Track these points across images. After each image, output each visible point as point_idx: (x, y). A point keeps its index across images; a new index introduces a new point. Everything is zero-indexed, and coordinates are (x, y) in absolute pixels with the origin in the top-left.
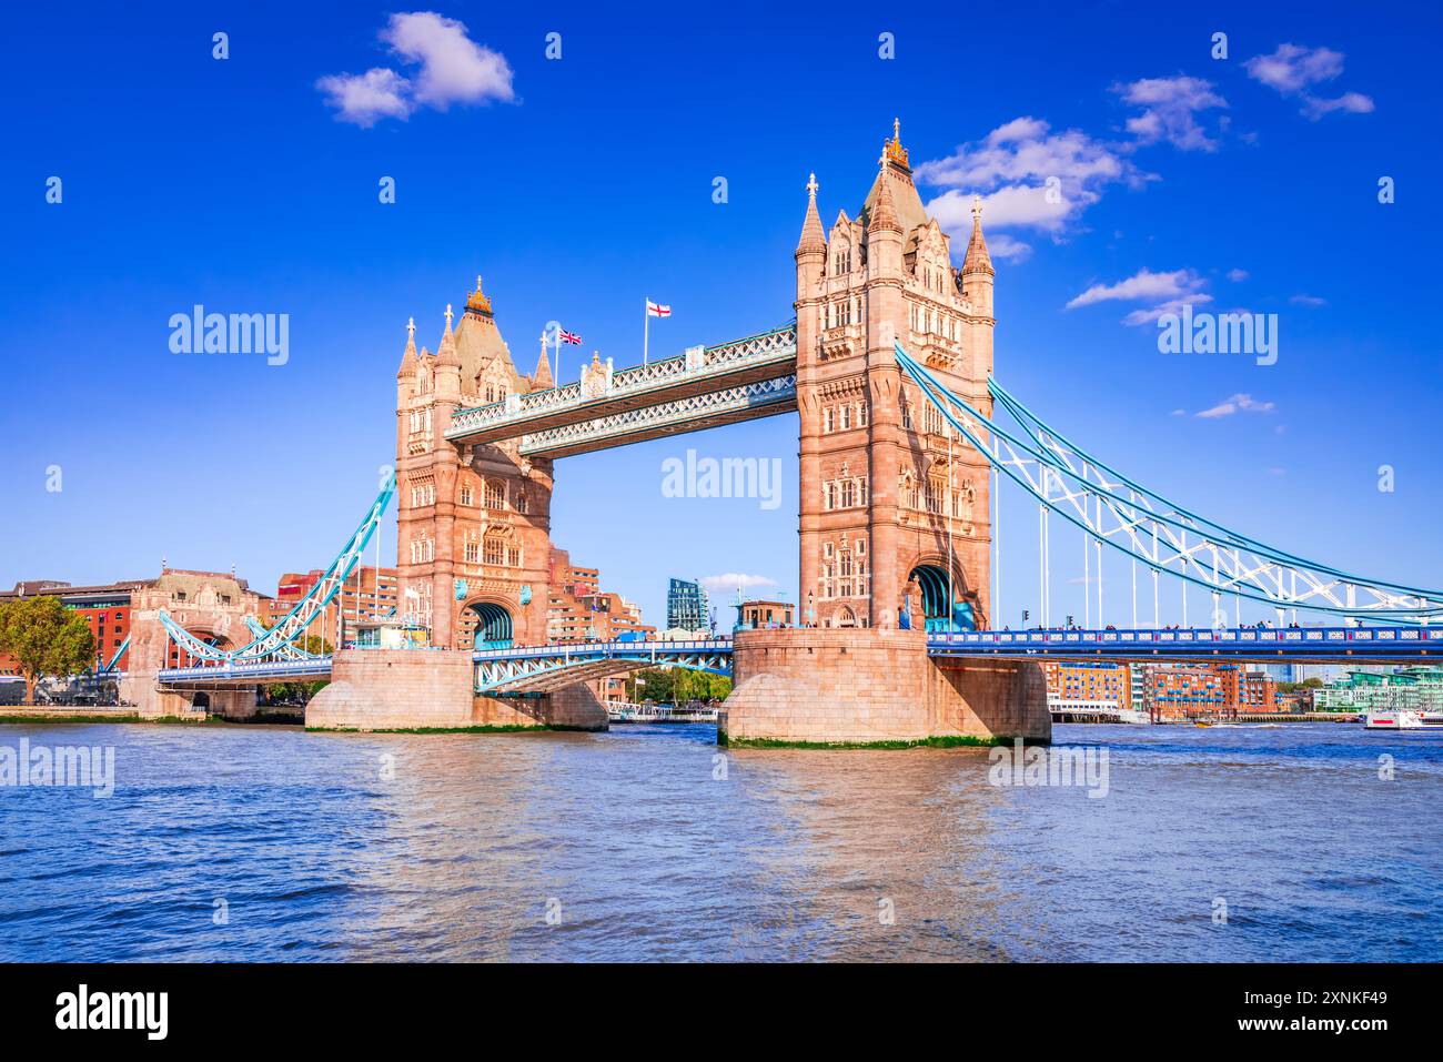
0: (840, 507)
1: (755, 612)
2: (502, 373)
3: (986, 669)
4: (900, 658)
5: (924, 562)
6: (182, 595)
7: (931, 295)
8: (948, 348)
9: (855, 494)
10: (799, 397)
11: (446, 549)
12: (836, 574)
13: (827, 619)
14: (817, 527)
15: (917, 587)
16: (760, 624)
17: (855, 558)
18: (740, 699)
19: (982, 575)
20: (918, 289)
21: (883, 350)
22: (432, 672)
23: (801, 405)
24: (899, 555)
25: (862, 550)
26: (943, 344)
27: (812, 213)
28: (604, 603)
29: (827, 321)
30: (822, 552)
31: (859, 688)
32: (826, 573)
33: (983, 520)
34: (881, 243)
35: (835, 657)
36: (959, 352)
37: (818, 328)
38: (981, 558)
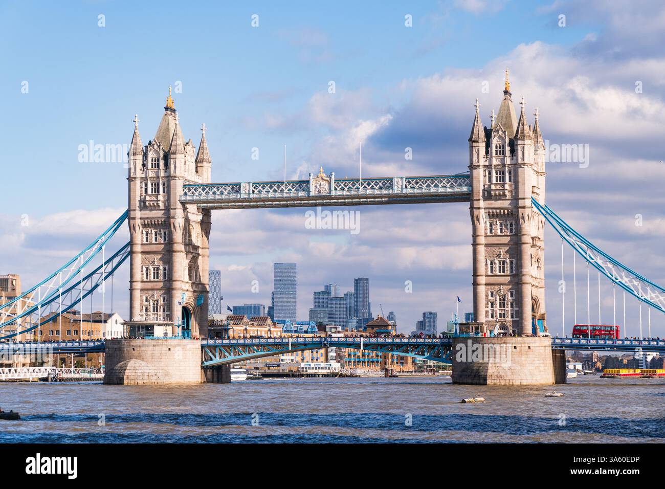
0: (497, 273)
9: (507, 267)
12: (496, 307)
14: (485, 282)
17: (508, 300)
21: (527, 199)
25: (512, 296)
30: (488, 296)
32: (490, 306)
33: (542, 277)
35: (526, 350)
36: (540, 193)
37: (485, 181)
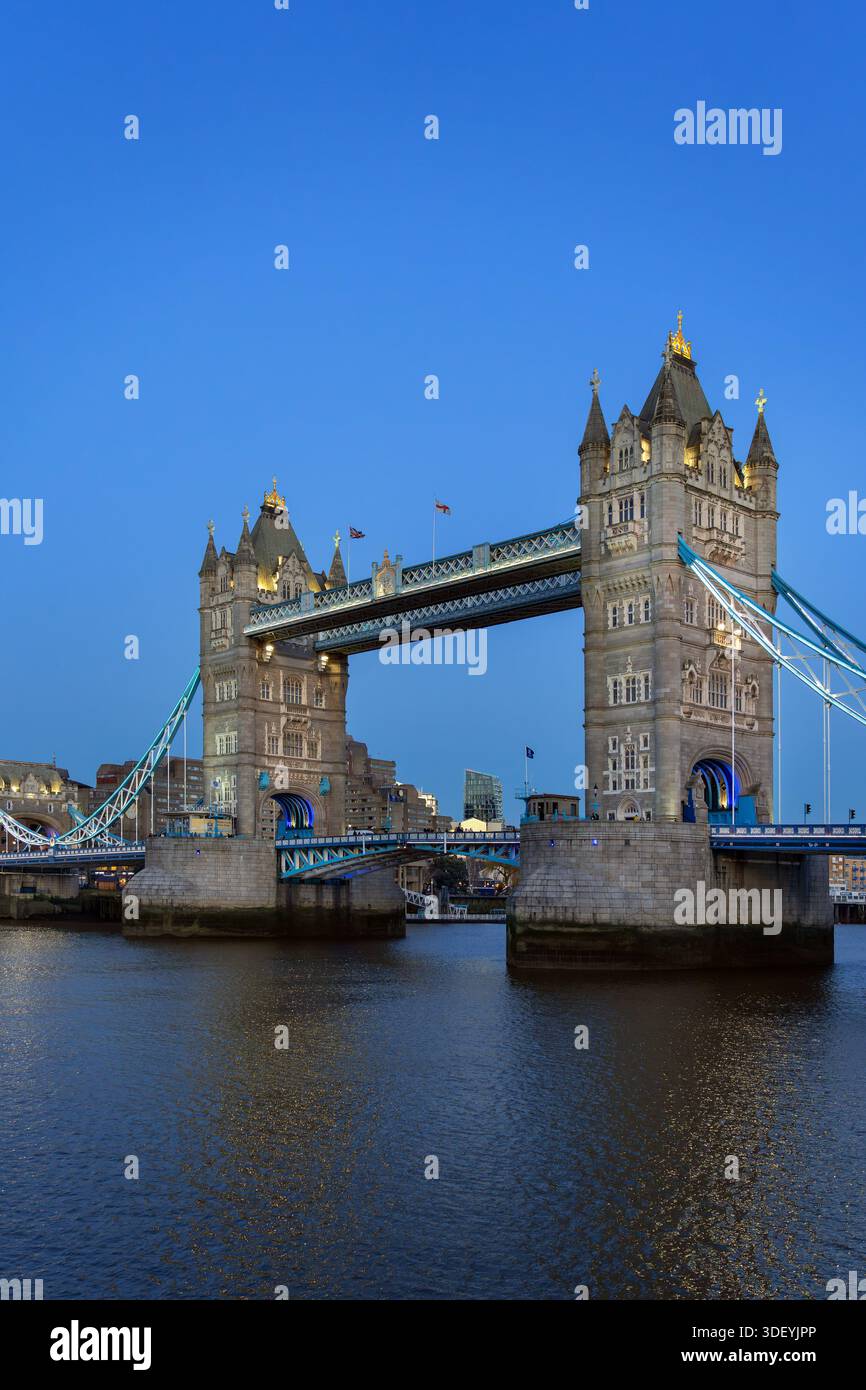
0: (624, 701)
1: (541, 804)
2: (298, 571)
3: (769, 862)
4: (682, 851)
5: (707, 756)
6: (8, 784)
7: (714, 490)
8: (731, 543)
9: (639, 689)
10: (584, 593)
11: (249, 742)
12: (620, 768)
13: (611, 812)
14: (602, 721)
15: (700, 781)
16: (547, 816)
17: (640, 752)
18: (528, 889)
19: (765, 769)
20: (701, 483)
21: (666, 545)
22: (239, 859)
23: (584, 601)
24: (682, 750)
25: (646, 745)
26: (726, 539)
28: (401, 793)
29: (610, 517)
30: (606, 746)
31: (644, 879)
32: (611, 766)
33: (766, 714)
34: (664, 437)
35: (620, 848)
36: (743, 547)
37: (602, 524)
38: (764, 752)
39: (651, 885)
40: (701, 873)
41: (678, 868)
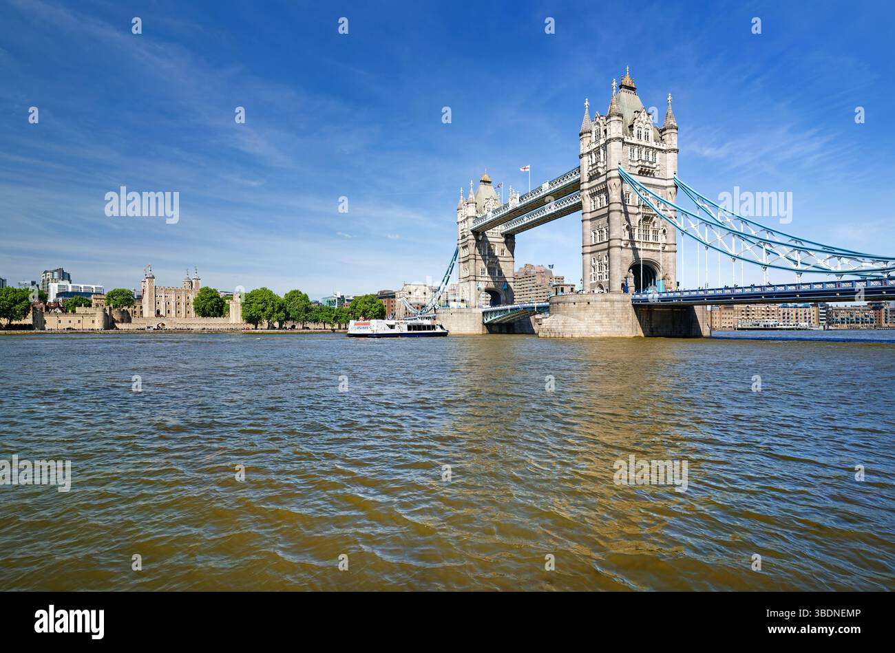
0: (598, 242)
1: (556, 288)
3: (667, 309)
5: (635, 263)
6: (410, 293)
7: (641, 143)
8: (650, 165)
9: (604, 236)
11: (473, 271)
12: (597, 271)
13: (593, 290)
14: (589, 251)
15: (632, 274)
17: (604, 263)
19: (671, 267)
20: (634, 141)
21: (613, 170)
24: (623, 261)
25: (606, 260)
26: (647, 164)
27: (587, 115)
29: (592, 161)
30: (591, 262)
31: (596, 319)
32: (593, 271)
33: (672, 242)
34: (612, 122)
35: (585, 306)
36: (658, 167)
37: (588, 166)
38: (671, 260)
39: (600, 322)
40: (626, 316)
41: (614, 313)
